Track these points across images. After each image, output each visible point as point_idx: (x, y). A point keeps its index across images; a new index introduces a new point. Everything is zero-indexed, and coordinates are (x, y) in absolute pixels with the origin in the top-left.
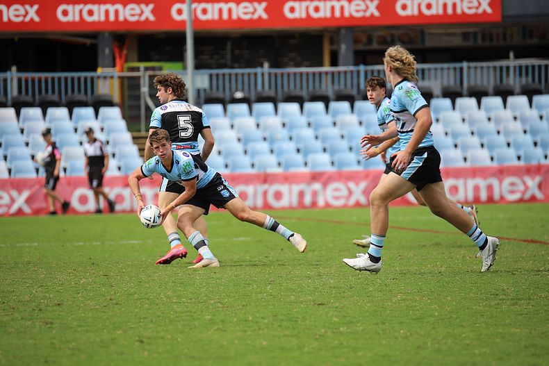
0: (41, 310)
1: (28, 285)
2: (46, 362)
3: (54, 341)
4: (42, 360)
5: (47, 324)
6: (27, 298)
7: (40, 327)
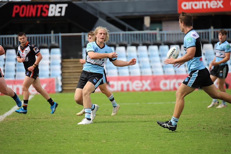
0: (223, 129)
1: (217, 118)
2: (225, 151)
3: (228, 142)
4: (224, 150)
5: (225, 135)
6: (217, 124)
7: (223, 136)
